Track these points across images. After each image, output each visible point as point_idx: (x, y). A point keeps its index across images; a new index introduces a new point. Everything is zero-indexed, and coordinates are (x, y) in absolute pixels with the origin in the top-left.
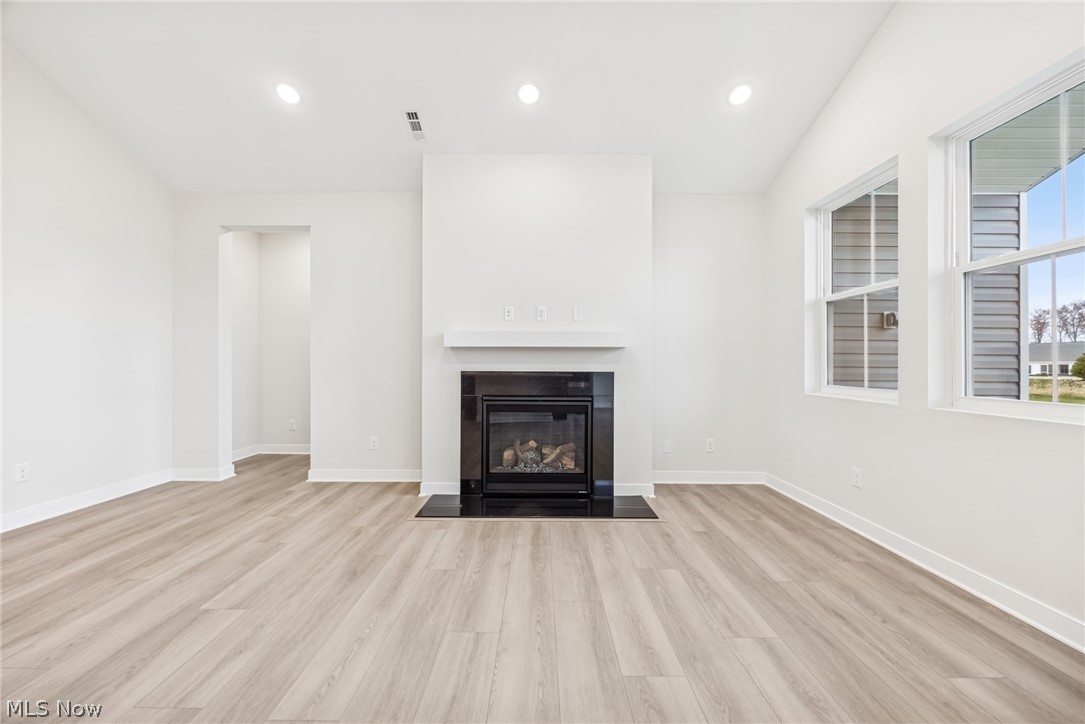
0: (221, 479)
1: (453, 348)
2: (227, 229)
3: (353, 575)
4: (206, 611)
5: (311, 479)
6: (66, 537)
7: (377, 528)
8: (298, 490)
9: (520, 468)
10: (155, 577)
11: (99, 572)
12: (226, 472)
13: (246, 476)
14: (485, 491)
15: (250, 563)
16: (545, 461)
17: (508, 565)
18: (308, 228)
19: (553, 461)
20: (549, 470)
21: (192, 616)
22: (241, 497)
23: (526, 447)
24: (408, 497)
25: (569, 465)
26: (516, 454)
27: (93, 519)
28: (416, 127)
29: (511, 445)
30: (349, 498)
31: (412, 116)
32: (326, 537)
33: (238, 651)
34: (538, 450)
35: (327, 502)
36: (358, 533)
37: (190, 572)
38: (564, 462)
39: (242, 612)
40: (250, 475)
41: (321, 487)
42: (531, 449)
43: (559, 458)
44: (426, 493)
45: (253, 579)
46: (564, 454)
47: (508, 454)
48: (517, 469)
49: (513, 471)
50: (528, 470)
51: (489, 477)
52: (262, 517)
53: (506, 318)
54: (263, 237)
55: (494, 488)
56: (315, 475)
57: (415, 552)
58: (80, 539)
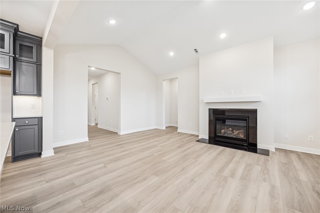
0: (163, 129)
1: (207, 103)
2: (164, 80)
3: (179, 147)
4: (157, 146)
5: (178, 131)
6: (143, 134)
7: (187, 142)
8: (175, 133)
9: (226, 135)
10: (152, 141)
11: (146, 139)
12: (164, 128)
13: (167, 129)
14: (215, 139)
15: (164, 142)
16: (234, 134)
17: (211, 153)
18: (177, 78)
19: (236, 134)
20: (234, 137)
21: (155, 146)
22: (166, 132)
23: (228, 130)
24: (196, 138)
25: (242, 136)
26: (225, 131)
27: (145, 132)
28: (197, 52)
29: (224, 129)
30: (184, 136)
31: (195, 50)
32: (177, 141)
33: (160, 151)
34: (232, 131)
35: (179, 136)
36: (183, 141)
37: (156, 141)
38: (240, 135)
39: (161, 147)
40: (168, 129)
41: (179, 133)
42: (230, 130)
43: (238, 134)
44: (200, 138)
45: (164, 144)
46: (240, 133)
47: (223, 131)
48: (225, 135)
49: (223, 135)
50: (228, 136)
51: (216, 136)
52: (168, 136)
53: (221, 94)
54: (171, 80)
55: (217, 139)
56: (179, 131)
57: (192, 147)
58: (144, 134)
